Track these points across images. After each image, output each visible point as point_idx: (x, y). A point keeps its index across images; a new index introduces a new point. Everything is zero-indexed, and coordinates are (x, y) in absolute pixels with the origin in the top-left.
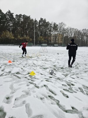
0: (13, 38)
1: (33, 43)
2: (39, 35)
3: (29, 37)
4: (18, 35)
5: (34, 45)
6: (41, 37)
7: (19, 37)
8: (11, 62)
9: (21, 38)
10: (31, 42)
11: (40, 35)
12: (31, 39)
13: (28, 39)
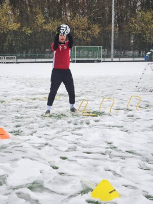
0: (14, 26)
1: (107, 46)
2: (135, 7)
3: (85, 20)
4: (36, 14)
5: (108, 56)
6: (148, 15)
7: (41, 20)
8: (7, 137)
9: (48, 27)
10: (95, 42)
11: (142, 5)
12: (96, 30)
13: (83, 30)
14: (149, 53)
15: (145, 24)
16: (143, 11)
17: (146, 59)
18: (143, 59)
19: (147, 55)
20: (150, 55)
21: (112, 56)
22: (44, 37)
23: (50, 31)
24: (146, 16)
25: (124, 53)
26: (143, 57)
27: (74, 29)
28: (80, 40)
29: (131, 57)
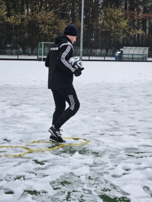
6: (117, 13)
7: (2, 12)
9: (10, 20)
12: (63, 25)
13: (49, 25)
14: (119, 52)
15: (114, 21)
16: (111, 7)
17: (116, 59)
18: (114, 59)
19: (117, 55)
20: (119, 54)
21: (81, 54)
22: (6, 31)
23: (12, 25)
24: (115, 13)
25: (91, 51)
26: (110, 56)
27: (39, 23)
28: (45, 36)
29: (99, 56)
